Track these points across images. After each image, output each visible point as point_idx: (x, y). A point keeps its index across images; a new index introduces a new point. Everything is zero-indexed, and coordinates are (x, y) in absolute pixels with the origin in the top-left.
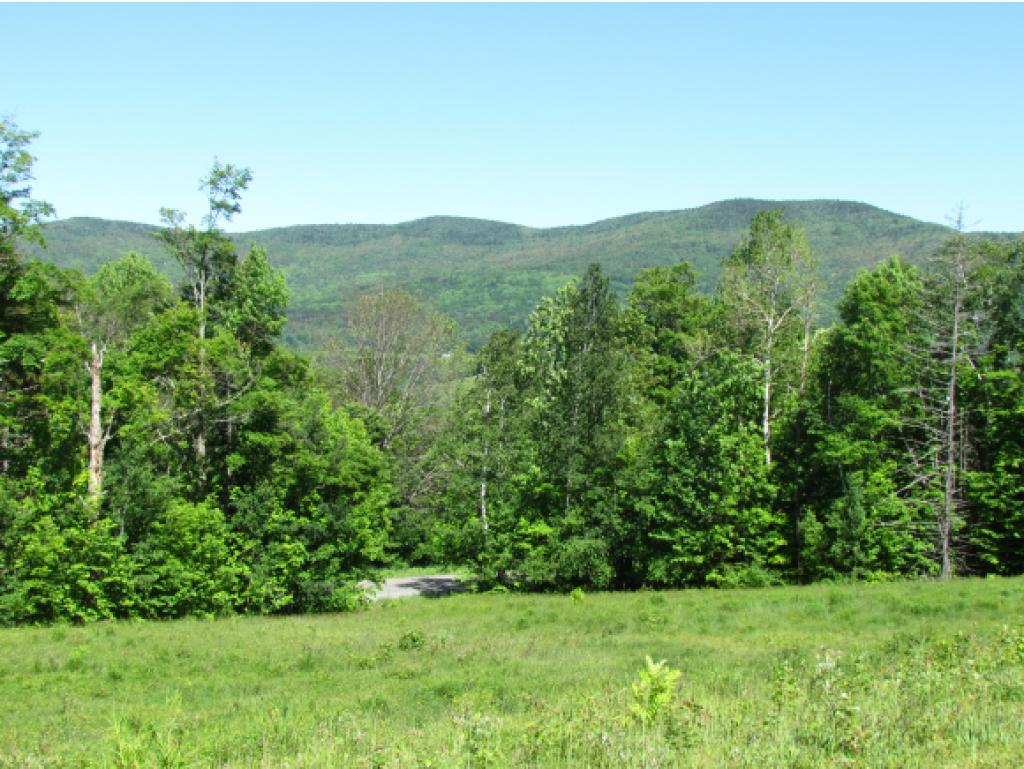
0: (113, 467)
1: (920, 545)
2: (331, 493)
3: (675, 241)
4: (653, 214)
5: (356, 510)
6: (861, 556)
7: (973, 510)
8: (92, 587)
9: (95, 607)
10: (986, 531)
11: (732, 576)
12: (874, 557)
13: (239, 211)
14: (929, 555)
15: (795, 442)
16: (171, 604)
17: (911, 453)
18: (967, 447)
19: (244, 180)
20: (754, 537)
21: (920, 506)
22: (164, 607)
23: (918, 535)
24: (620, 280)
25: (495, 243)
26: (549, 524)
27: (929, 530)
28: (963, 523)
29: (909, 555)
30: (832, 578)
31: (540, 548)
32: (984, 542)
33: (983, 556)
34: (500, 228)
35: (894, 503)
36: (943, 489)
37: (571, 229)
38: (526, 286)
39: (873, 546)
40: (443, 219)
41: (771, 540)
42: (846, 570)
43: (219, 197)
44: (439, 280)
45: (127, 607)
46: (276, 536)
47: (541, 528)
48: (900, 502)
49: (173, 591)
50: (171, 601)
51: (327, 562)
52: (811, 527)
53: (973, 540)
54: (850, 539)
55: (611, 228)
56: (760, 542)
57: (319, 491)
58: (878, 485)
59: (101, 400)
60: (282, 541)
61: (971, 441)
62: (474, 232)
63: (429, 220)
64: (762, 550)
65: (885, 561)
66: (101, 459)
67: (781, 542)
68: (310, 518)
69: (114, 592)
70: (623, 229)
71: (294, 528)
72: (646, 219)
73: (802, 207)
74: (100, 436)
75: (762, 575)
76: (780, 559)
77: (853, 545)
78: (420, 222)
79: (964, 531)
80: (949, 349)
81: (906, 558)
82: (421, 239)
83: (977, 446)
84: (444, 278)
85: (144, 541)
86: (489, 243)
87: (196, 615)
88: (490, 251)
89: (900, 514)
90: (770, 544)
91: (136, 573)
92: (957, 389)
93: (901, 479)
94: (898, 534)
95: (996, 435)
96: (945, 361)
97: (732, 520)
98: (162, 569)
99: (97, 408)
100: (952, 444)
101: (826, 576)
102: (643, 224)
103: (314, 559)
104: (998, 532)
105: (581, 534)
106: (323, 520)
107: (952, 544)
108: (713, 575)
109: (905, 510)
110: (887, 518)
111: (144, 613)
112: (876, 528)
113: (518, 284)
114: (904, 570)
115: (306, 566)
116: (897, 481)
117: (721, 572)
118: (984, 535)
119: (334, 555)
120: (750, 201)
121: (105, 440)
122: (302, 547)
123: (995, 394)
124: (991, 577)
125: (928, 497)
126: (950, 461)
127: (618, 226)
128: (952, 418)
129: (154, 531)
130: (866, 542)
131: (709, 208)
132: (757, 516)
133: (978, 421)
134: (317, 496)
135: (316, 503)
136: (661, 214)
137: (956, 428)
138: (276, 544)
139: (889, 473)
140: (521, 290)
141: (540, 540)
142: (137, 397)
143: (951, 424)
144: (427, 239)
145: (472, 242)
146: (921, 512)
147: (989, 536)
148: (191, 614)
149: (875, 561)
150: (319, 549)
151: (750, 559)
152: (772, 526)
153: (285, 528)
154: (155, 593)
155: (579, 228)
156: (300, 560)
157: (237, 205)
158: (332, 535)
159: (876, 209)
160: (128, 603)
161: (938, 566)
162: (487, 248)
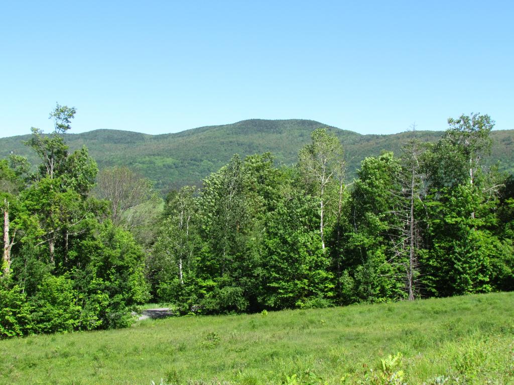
0: (18, 259)
1: (399, 285)
2: (120, 269)
3: (222, 140)
4: (210, 127)
5: (131, 278)
6: (372, 291)
7: (423, 268)
8: (11, 319)
9: (14, 330)
10: (430, 277)
11: (309, 303)
12: (378, 292)
13: (70, 128)
14: (403, 289)
15: (336, 238)
16: (49, 327)
17: (392, 242)
18: (419, 238)
19: (72, 113)
20: (318, 284)
21: (398, 266)
22: (44, 328)
23: (398, 280)
24: (195, 160)
25: (131, 142)
26: (214, 281)
27: (402, 278)
28: (419, 274)
29: (394, 290)
30: (359, 302)
31: (211, 293)
32: (429, 282)
33: (428, 289)
34: (134, 135)
35: (386, 265)
36: (408, 258)
37: (170, 135)
38: (148, 164)
39: (377, 286)
40: (104, 130)
41: (326, 285)
42: (365, 298)
43: (60, 122)
44: (103, 162)
45: (28, 329)
46: (94, 292)
47: (210, 283)
48: (389, 265)
49: (49, 320)
50: (48, 325)
51: (118, 303)
52: (346, 279)
53: (424, 282)
54: (366, 283)
55: (189, 134)
56: (321, 286)
57: (114, 268)
58: (379, 257)
59: (9, 225)
60: (96, 293)
61: (420, 235)
62: (120, 137)
63: (97, 131)
64: (322, 290)
65: (383, 293)
66: (9, 255)
67: (332, 286)
68: (111, 281)
69: (22, 321)
70: (196, 135)
71: (102, 287)
72: (207, 130)
73: (284, 123)
74: (9, 243)
75: (324, 302)
76: (331, 294)
77: (368, 286)
78: (92, 132)
79: (419, 277)
80: (410, 192)
81: (392, 291)
82: (93, 141)
83: (424, 237)
84: (105, 160)
85: (35, 296)
86: (128, 143)
87: (60, 331)
88: (129, 147)
89: (389, 270)
90: (327, 287)
91: (31, 312)
92: (414, 211)
93: (389, 254)
94: (389, 280)
95: (433, 231)
96: (409, 198)
97: (306, 277)
98: (44, 309)
99: (7, 229)
100: (412, 236)
101: (355, 301)
102: (205, 132)
103: (112, 302)
104: (435, 278)
105: (230, 285)
106: (117, 282)
107: (413, 283)
108: (299, 303)
109: (392, 269)
110: (383, 272)
111: (36, 331)
112: (379, 277)
113: (143, 163)
114: (391, 297)
115: (109, 305)
116: (386, 255)
117: (303, 301)
118: (429, 279)
119: (122, 300)
120: (259, 120)
121: (11, 245)
122: (108, 296)
123: (432, 213)
124: (433, 298)
125: (402, 262)
126: (412, 244)
127: (193, 134)
128: (412, 224)
129: (39, 290)
130: (373, 284)
131: (239, 124)
132: (319, 274)
133: (423, 225)
134: (114, 271)
135: (113, 274)
136: (215, 127)
137: (414, 229)
138: (94, 295)
139: (383, 251)
140: (145, 166)
141: (210, 289)
142: (29, 223)
143: (412, 227)
144: (96, 140)
145: (119, 142)
146: (399, 269)
147: (432, 280)
148: (57, 331)
149: (378, 294)
150: (115, 296)
151: (316, 295)
152: (326, 278)
153: (98, 287)
154: (41, 321)
155: (173, 134)
156: (107, 303)
157: (68, 125)
158: (121, 289)
159: (320, 124)
160: (28, 326)
161: (407, 294)
162: (127, 145)
